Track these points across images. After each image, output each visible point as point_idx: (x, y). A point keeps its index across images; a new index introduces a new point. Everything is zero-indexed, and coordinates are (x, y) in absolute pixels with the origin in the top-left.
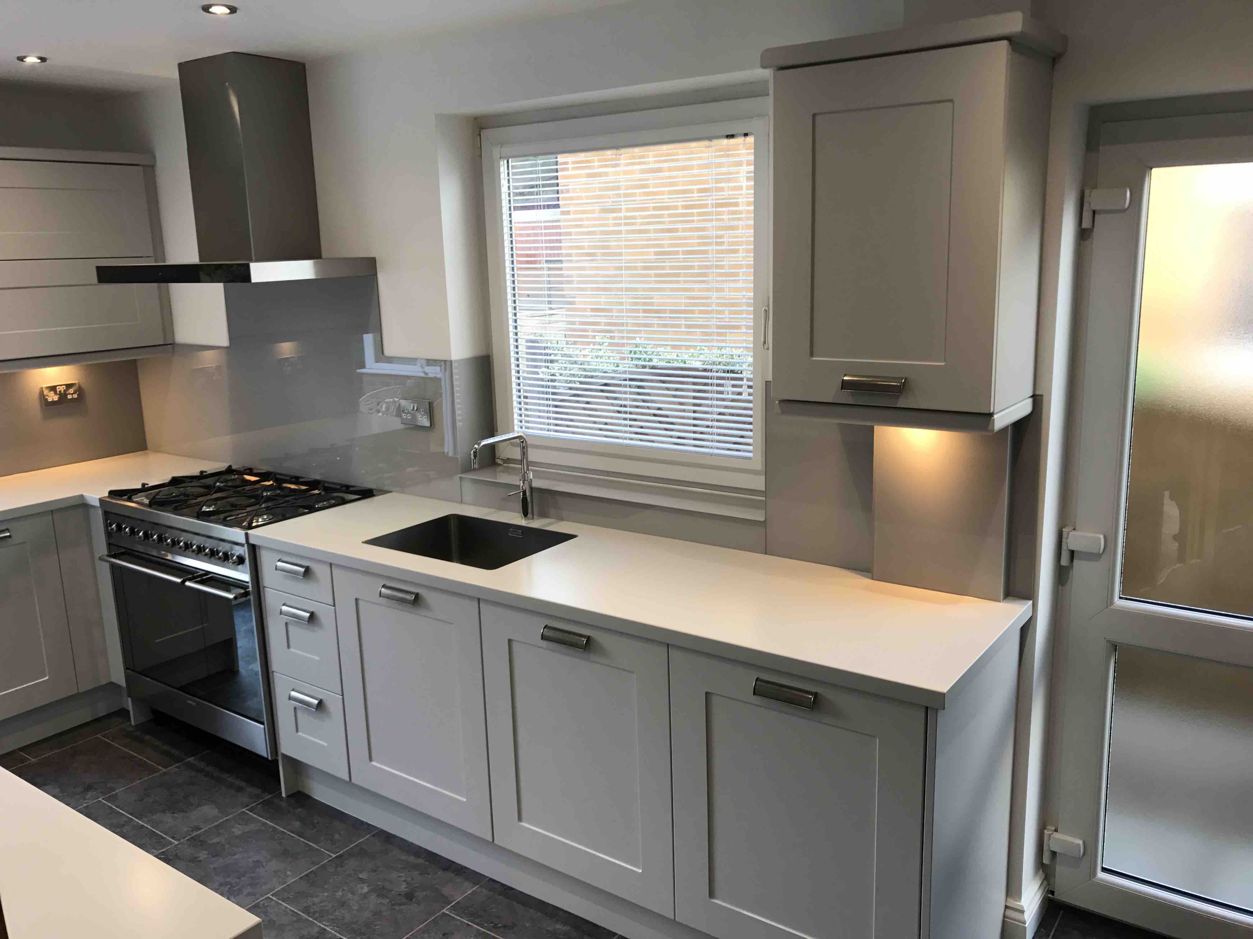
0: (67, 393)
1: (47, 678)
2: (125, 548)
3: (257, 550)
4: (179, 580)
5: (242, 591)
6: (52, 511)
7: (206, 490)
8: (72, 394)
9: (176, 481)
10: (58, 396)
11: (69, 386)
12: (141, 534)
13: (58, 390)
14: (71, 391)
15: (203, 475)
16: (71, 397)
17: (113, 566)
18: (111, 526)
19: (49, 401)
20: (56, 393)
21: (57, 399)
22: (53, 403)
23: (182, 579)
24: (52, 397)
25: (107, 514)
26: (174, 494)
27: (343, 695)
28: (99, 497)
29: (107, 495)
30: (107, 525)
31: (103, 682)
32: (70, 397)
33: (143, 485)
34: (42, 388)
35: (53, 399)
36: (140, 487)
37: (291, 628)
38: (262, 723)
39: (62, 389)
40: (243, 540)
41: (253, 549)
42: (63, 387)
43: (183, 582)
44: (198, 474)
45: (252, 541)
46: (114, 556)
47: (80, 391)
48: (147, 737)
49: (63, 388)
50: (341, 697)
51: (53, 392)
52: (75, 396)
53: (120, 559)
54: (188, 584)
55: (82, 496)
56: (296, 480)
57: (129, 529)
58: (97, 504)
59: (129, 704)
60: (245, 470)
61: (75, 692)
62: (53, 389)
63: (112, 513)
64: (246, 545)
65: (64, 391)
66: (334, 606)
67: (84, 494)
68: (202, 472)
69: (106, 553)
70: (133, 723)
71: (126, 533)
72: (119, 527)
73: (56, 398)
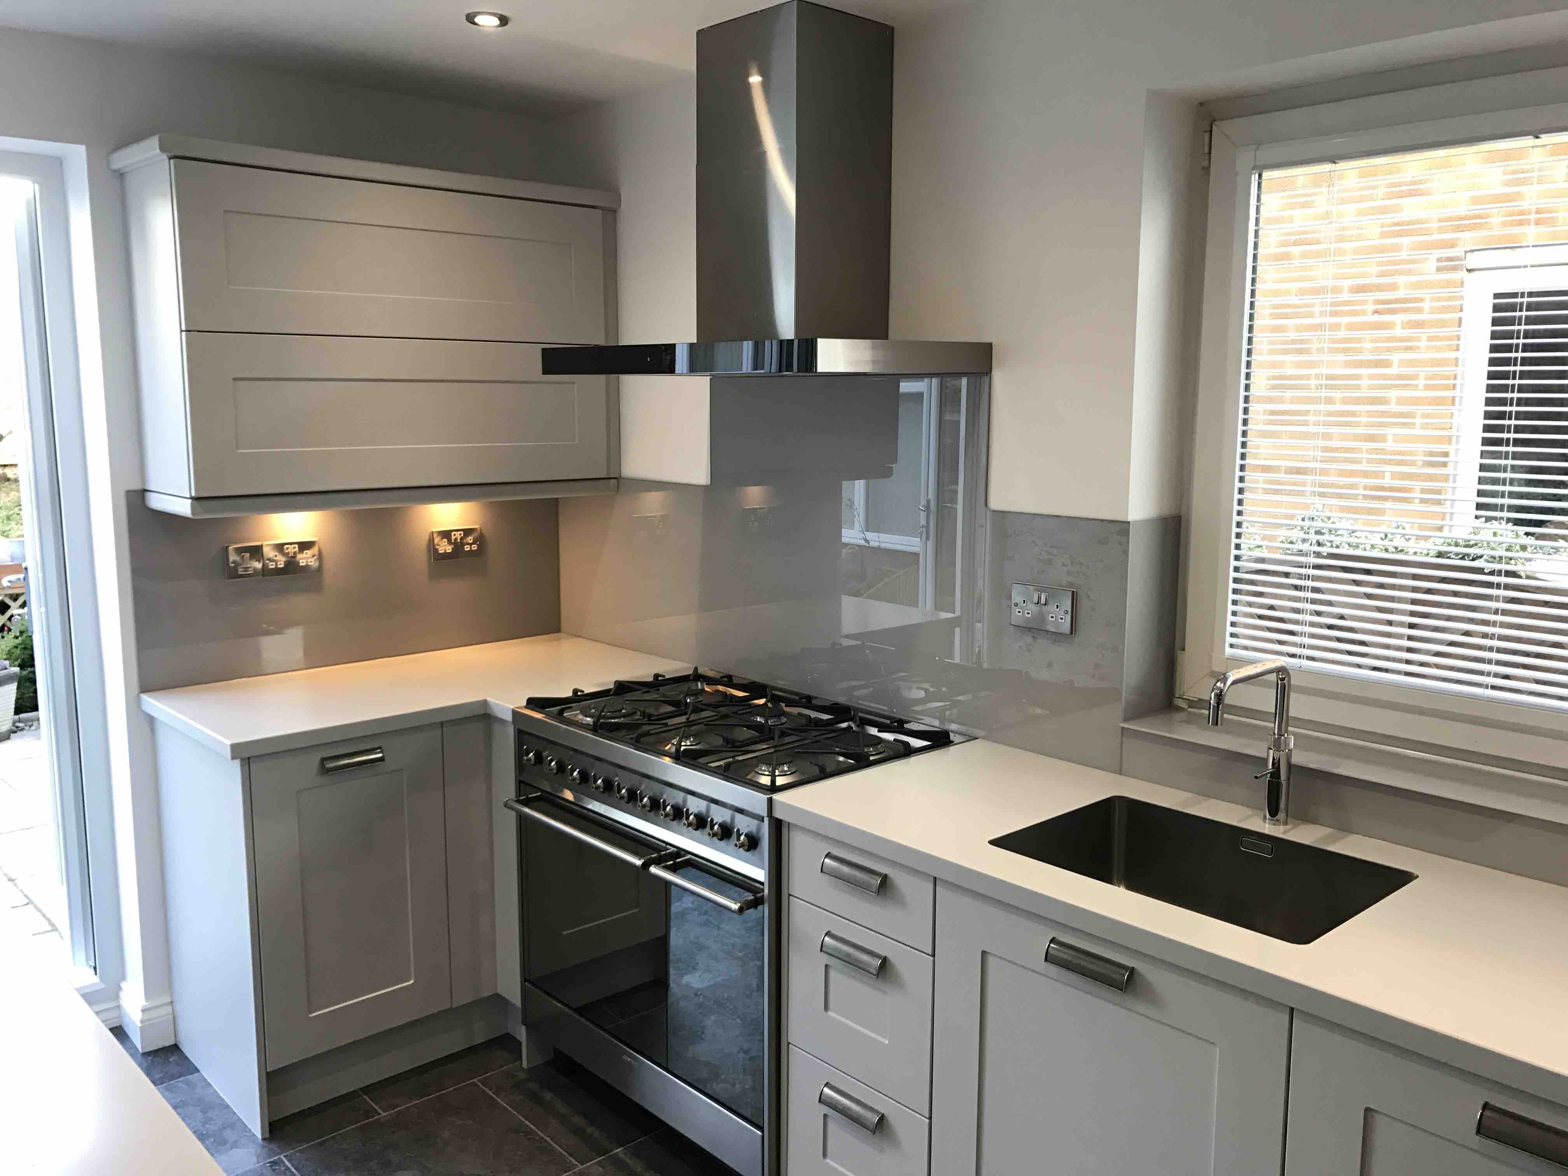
0: (465, 541)
1: (412, 982)
2: (542, 791)
3: (785, 831)
4: (638, 862)
5: (751, 897)
6: (442, 723)
7: (673, 709)
8: (471, 544)
9: (622, 688)
10: (452, 546)
11: (467, 532)
12: (575, 773)
13: (453, 538)
14: (470, 539)
15: (658, 682)
16: (469, 549)
17: (522, 819)
18: (527, 754)
19: (440, 552)
20: (450, 542)
21: (450, 551)
22: (446, 556)
23: (643, 861)
24: (445, 547)
25: (522, 736)
26: (623, 711)
27: (930, 1118)
28: (512, 707)
29: (525, 704)
30: (520, 754)
31: (486, 994)
32: (467, 548)
33: (575, 691)
34: (433, 532)
35: (445, 550)
36: (569, 694)
37: (832, 974)
38: (761, 1129)
39: (458, 535)
40: (763, 811)
41: (778, 827)
42: (459, 532)
43: (646, 866)
44: (651, 679)
45: (778, 814)
46: (526, 803)
47: (481, 540)
48: (548, 1096)
49: (460, 534)
50: (928, 1121)
51: (446, 540)
52: (474, 547)
53: (536, 810)
54: (653, 870)
55: (485, 703)
56: (807, 701)
57: (556, 763)
58: (509, 717)
59: (522, 1034)
60: (722, 677)
61: (447, 1006)
62: (446, 534)
63: (530, 734)
64: (766, 820)
65: (461, 539)
66: (934, 956)
67: (488, 699)
68: (656, 676)
69: (513, 795)
70: (525, 1065)
71: (551, 770)
72: (539, 758)
73: (449, 549)
